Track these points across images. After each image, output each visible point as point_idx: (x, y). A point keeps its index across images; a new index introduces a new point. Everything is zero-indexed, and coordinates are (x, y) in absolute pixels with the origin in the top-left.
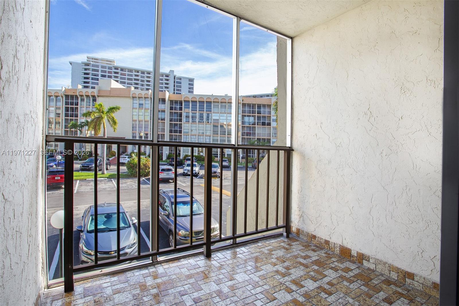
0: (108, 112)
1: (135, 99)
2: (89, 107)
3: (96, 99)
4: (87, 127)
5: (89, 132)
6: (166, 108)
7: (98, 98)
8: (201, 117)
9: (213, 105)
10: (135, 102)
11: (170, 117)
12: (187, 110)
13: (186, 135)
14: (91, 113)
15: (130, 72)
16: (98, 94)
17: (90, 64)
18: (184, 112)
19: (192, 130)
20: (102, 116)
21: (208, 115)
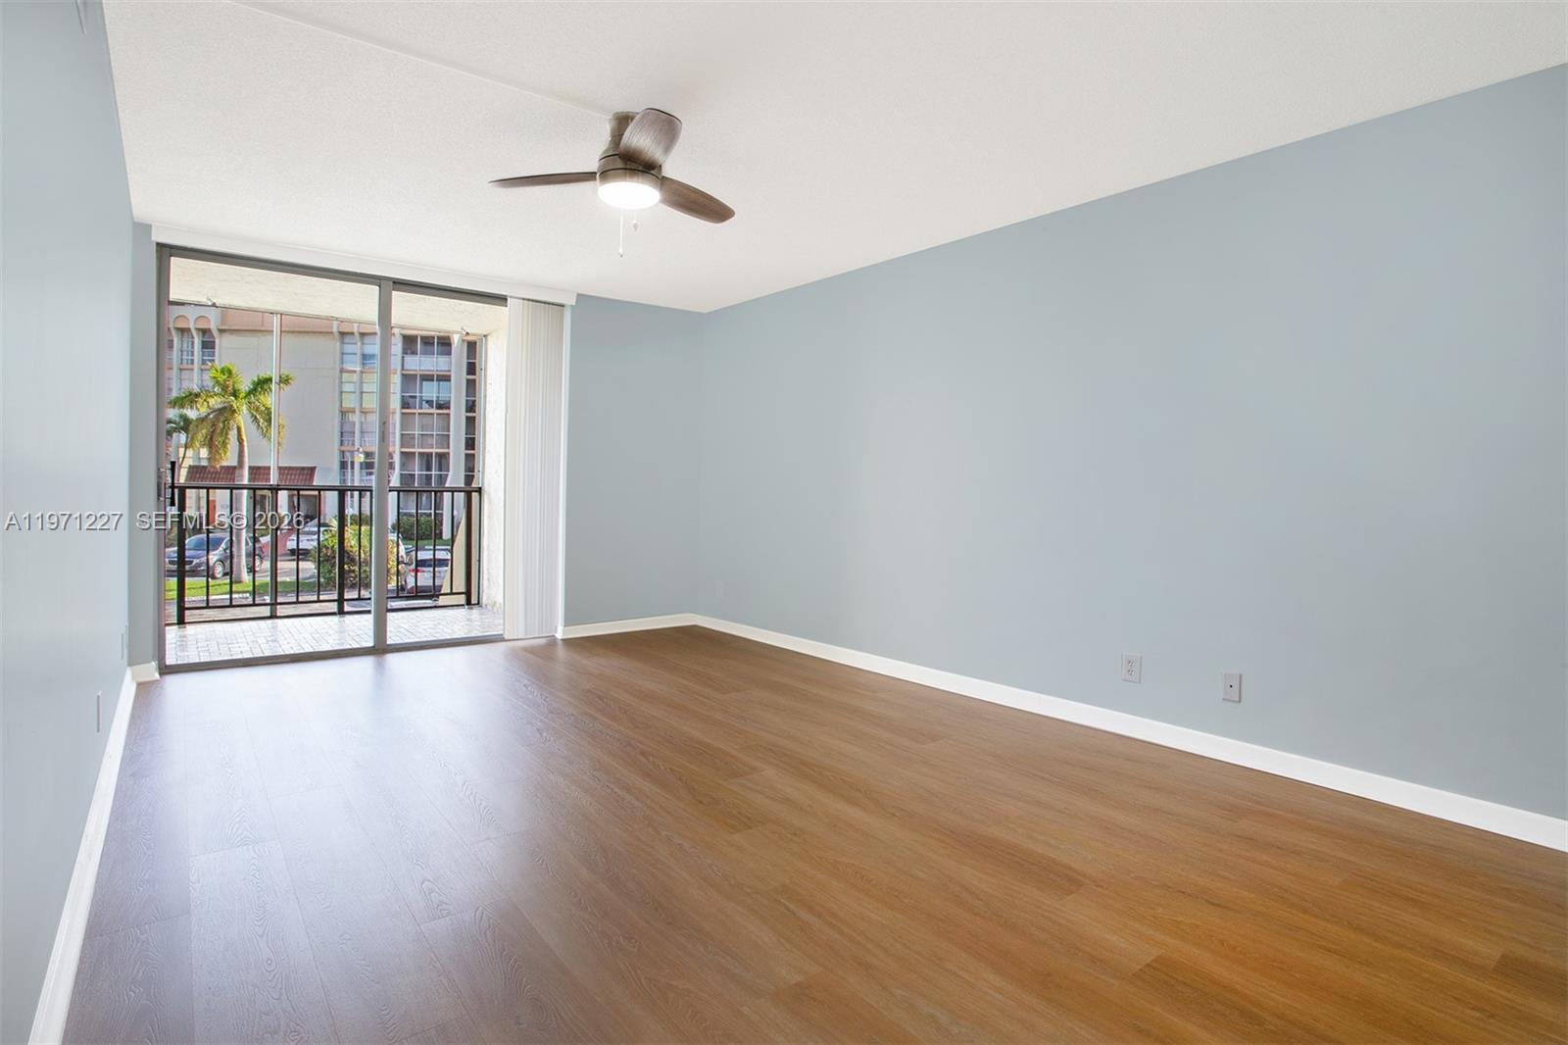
0: (252, 392)
1: (347, 339)
2: (190, 366)
3: (214, 342)
4: (183, 437)
5: (190, 453)
6: (453, 369)
7: (220, 339)
10: (348, 348)
11: (467, 396)
14: (197, 395)
16: (222, 324)
20: (232, 406)
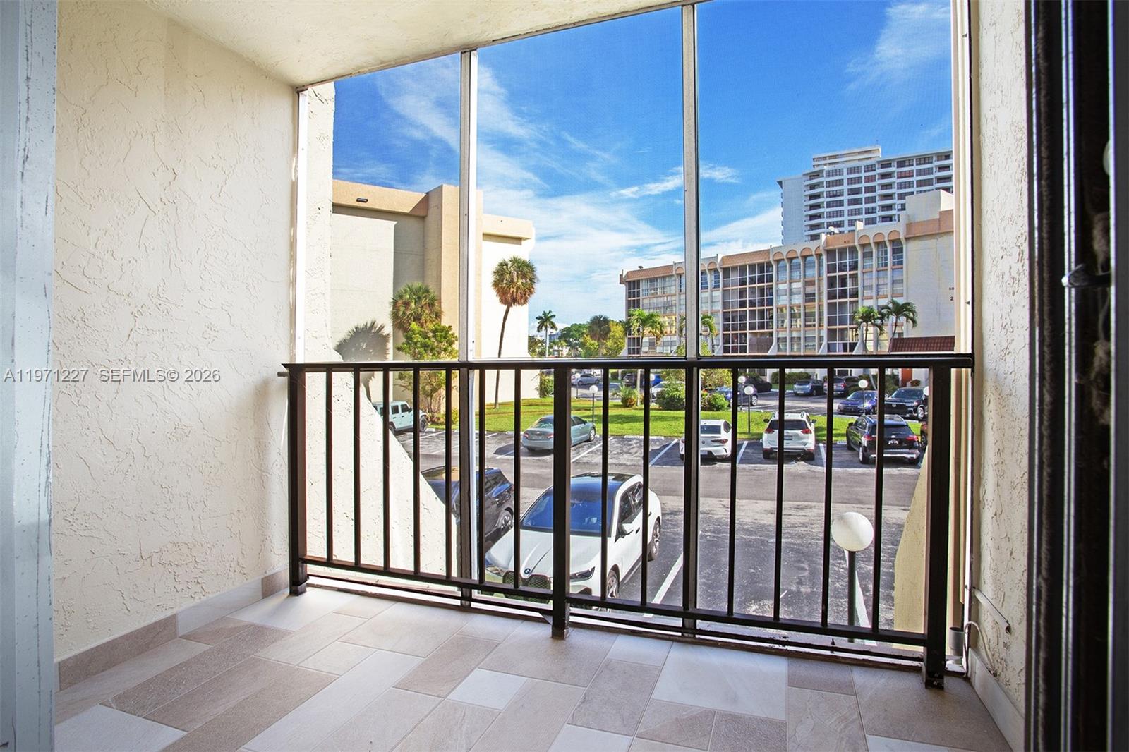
2: (884, 268)
3: (902, 248)
7: (906, 244)
15: (925, 163)
16: (907, 234)
17: (822, 171)
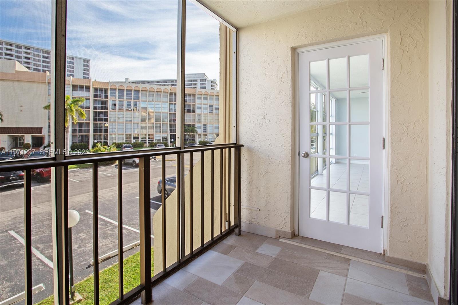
6: (90, 96)
8: (129, 105)
9: (141, 94)
11: (94, 105)
12: (113, 98)
13: (113, 123)
18: (110, 100)
19: (119, 118)
21: (136, 103)
